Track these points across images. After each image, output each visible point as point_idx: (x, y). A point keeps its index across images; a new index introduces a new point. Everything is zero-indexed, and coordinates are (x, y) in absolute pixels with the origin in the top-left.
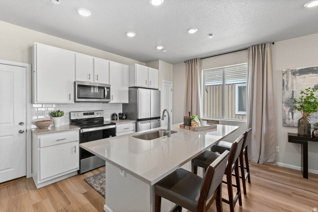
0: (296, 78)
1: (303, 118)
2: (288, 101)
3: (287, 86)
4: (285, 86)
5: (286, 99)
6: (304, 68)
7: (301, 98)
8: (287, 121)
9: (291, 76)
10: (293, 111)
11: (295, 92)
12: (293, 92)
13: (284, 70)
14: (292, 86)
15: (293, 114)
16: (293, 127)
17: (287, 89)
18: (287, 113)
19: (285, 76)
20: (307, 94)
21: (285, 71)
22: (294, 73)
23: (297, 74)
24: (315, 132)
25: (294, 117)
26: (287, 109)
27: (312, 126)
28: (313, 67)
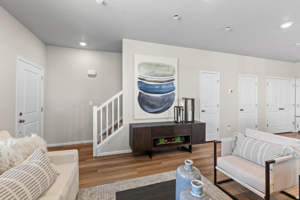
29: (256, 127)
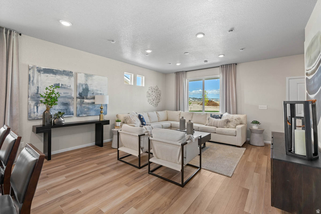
0: (41, 76)
1: (47, 110)
2: (34, 95)
3: (33, 81)
4: (31, 81)
5: (32, 94)
6: (47, 68)
7: (46, 93)
8: (32, 115)
9: (37, 73)
10: (38, 105)
11: (40, 87)
12: (38, 87)
13: (31, 66)
14: (38, 81)
15: (37, 107)
16: (38, 119)
17: (33, 84)
18: (32, 107)
19: (31, 71)
20: (50, 91)
22: (39, 71)
23: (42, 72)
24: (55, 121)
25: (38, 110)
26: (32, 103)
27: (53, 116)
28: (54, 69)
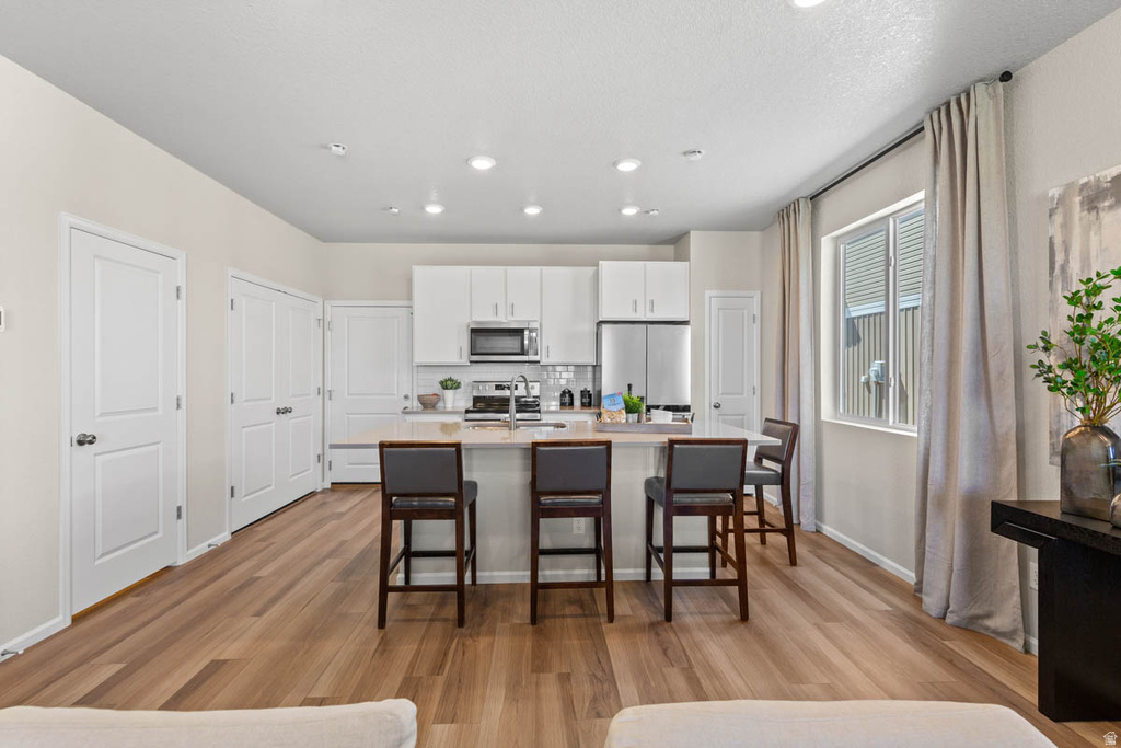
0: (1100, 225)
1: (1084, 425)
3: (1064, 268)
4: (1057, 271)
9: (1081, 219)
13: (1055, 192)
17: (1067, 281)
19: (1058, 218)
21: (1056, 196)
22: (1093, 200)
23: (1106, 203)
29: (179, 516)
